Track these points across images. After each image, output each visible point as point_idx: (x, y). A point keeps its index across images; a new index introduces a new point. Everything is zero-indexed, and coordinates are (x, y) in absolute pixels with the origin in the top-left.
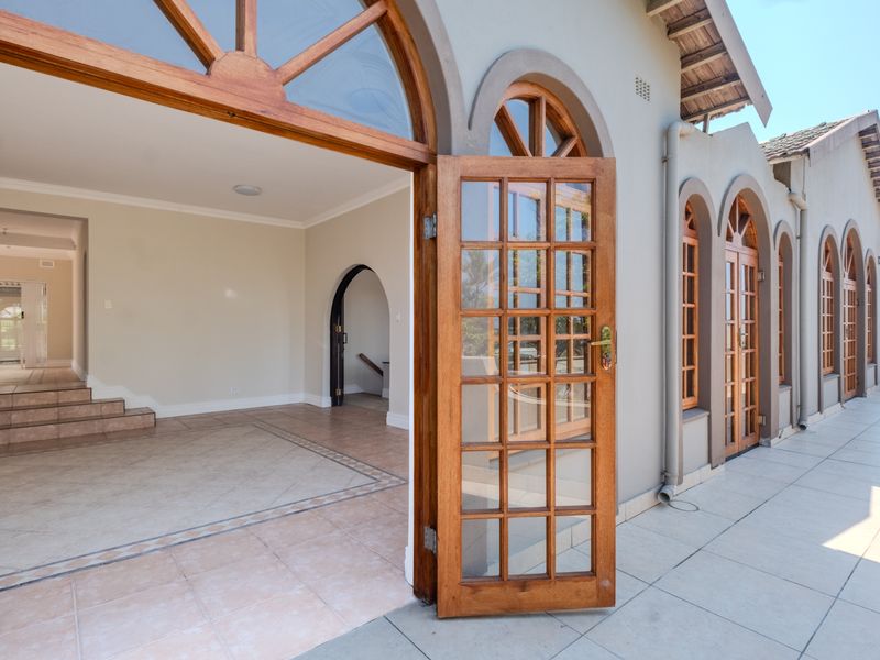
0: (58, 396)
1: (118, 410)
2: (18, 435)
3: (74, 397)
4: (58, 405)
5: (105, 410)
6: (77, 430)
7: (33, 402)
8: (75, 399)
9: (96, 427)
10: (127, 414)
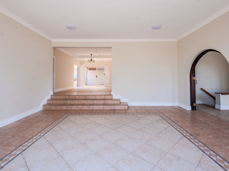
0: (105, 97)
1: (119, 103)
2: (95, 107)
3: (108, 97)
4: (104, 99)
5: (115, 102)
6: (107, 108)
7: (99, 98)
8: (108, 98)
9: (112, 108)
10: (121, 104)
